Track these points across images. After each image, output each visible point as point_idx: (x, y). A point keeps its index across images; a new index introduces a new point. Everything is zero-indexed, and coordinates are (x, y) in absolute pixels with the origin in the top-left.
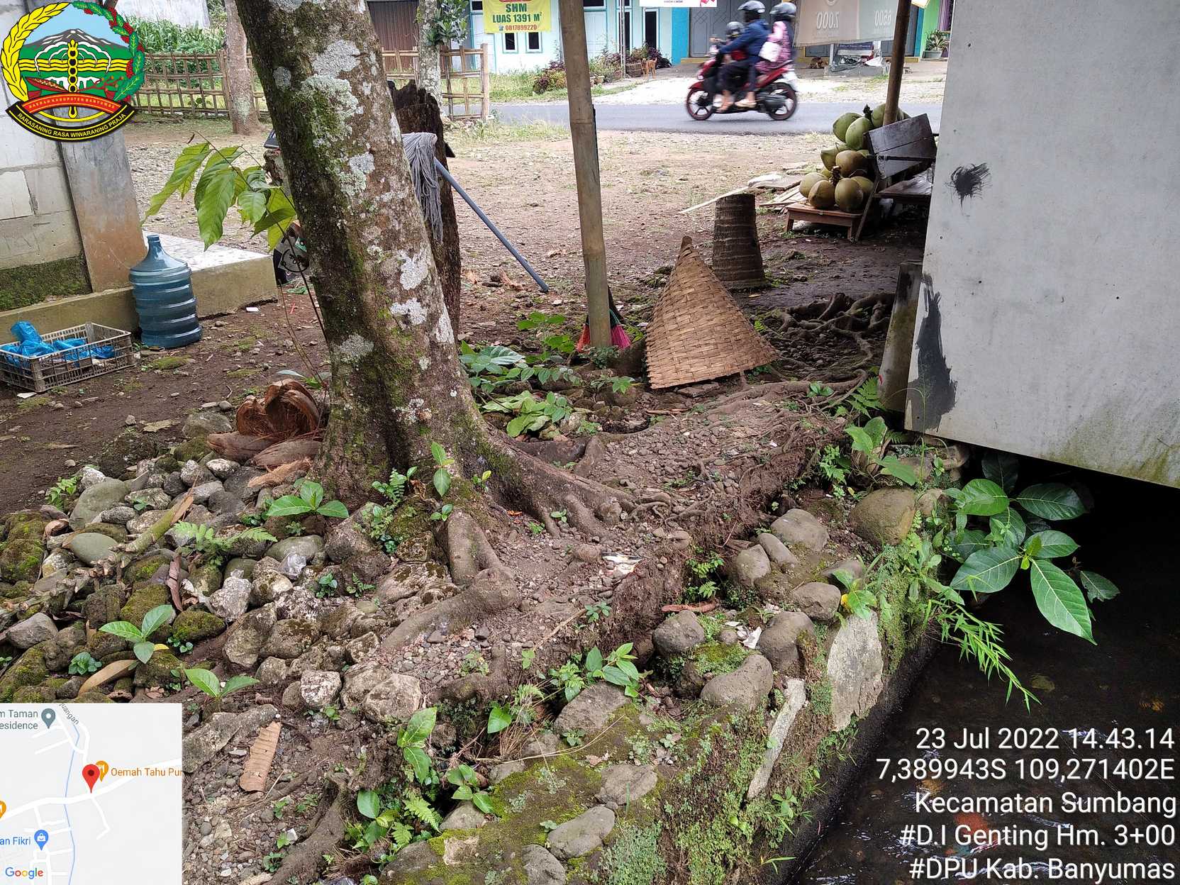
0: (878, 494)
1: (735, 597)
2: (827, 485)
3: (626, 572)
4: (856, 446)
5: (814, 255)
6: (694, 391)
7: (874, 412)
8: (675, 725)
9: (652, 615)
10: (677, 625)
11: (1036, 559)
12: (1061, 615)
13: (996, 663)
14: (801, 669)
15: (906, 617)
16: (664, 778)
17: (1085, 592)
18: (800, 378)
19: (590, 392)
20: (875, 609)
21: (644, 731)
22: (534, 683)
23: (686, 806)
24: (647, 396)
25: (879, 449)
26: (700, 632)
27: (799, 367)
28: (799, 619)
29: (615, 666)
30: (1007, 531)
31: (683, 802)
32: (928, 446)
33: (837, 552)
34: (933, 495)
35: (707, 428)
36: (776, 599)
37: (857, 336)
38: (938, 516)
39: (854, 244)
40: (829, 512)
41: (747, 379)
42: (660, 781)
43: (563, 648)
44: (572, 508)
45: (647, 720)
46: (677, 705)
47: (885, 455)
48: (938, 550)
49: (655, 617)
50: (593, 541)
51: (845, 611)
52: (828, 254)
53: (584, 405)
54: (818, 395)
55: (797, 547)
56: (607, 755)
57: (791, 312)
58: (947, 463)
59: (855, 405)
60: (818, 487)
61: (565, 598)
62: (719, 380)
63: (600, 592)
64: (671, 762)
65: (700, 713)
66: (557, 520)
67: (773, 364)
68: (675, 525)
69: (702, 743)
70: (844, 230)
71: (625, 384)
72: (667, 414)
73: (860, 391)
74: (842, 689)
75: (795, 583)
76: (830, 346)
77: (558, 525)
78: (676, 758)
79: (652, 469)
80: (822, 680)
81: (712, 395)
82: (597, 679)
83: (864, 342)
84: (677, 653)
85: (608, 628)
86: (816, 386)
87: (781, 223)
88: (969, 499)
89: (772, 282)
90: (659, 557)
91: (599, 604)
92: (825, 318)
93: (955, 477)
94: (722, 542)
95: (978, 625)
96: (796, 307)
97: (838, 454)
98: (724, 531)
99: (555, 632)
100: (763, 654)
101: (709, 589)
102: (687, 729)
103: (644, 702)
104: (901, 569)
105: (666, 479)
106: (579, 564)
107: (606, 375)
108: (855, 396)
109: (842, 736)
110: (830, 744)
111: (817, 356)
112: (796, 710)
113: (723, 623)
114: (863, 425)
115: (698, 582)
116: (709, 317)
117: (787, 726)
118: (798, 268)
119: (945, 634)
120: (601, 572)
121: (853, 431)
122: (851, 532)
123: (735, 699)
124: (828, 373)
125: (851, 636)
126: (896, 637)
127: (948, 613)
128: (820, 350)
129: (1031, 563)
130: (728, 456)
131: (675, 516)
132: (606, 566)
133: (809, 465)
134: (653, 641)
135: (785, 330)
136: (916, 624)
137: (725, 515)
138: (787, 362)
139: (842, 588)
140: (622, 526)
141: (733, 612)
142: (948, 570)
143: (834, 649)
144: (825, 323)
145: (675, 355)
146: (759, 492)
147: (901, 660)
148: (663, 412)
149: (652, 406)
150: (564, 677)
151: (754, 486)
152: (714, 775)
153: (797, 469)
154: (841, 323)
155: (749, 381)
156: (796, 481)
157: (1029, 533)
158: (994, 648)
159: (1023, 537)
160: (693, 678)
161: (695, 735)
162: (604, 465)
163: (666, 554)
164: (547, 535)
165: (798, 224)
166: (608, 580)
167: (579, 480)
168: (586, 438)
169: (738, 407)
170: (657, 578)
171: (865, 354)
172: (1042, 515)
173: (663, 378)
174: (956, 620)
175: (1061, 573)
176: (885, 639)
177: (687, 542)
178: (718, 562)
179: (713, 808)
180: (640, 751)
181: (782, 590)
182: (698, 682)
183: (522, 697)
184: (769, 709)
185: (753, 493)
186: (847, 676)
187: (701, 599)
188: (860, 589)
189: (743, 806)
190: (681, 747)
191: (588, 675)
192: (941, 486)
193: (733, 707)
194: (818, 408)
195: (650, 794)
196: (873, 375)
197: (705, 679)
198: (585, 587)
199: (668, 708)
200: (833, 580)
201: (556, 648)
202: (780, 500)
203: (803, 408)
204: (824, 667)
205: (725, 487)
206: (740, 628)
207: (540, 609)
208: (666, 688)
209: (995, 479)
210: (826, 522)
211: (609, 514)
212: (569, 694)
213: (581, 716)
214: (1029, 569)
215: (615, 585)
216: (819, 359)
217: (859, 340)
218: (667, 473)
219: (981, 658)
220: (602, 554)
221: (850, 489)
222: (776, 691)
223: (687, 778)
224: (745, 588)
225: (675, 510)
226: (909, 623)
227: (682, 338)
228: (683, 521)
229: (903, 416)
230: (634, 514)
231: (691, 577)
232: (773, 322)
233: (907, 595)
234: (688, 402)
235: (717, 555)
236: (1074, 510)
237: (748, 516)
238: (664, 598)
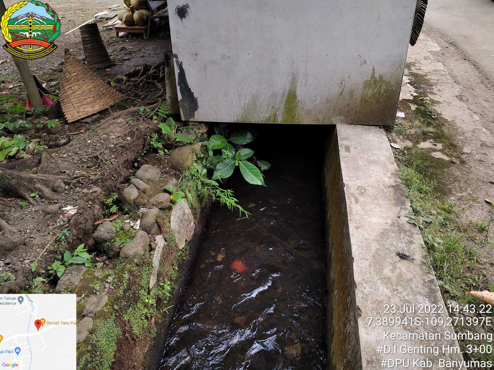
0: (177, 150)
1: (126, 209)
2: (156, 151)
3: (73, 213)
4: (164, 132)
5: (131, 47)
6: (89, 120)
7: (168, 116)
8: (111, 272)
9: (91, 228)
10: (103, 229)
11: (240, 161)
12: (253, 179)
13: (234, 204)
14: (160, 231)
15: (199, 196)
16: (111, 296)
17: (259, 168)
18: (135, 106)
19: (38, 130)
20: (185, 198)
21: (98, 279)
22: (40, 276)
23: (124, 303)
24: (67, 126)
25: (174, 131)
26: (114, 229)
27: (134, 100)
28: (155, 211)
29: (77, 256)
30: (228, 153)
31: (122, 302)
32: (193, 126)
33: (165, 179)
34: (199, 145)
35: (98, 137)
36: (144, 205)
37: (156, 82)
38: (202, 153)
39: (147, 40)
40: (158, 162)
41: (111, 110)
42: (109, 298)
43: (51, 255)
44: (40, 190)
45: (99, 274)
46: (111, 263)
47: (177, 133)
48: (205, 167)
49: (93, 228)
50: (54, 203)
51: (173, 202)
52: (137, 46)
53: (36, 137)
54: (144, 112)
55: (148, 181)
56: (83, 295)
57: (126, 75)
58: (201, 131)
59: (160, 114)
60: (153, 152)
61: (46, 233)
62: (99, 113)
63: (63, 226)
64: (113, 288)
65: (121, 263)
66: (34, 197)
67: (122, 101)
68: (92, 185)
69: (124, 276)
70: (141, 35)
71: (54, 123)
72: (78, 134)
73: (160, 107)
74: (179, 232)
75: (150, 196)
76: (145, 88)
77: (35, 200)
78: (115, 285)
79: (76, 162)
80: (170, 232)
81: (98, 120)
82: (72, 264)
83: (159, 84)
84: (105, 241)
85: (71, 241)
86: (142, 109)
87: (114, 34)
88: (212, 144)
89: (115, 62)
90: (88, 202)
91: (63, 231)
92: (141, 76)
93: (205, 136)
94: (116, 187)
95: (224, 192)
96: (127, 73)
97: (157, 137)
98: (115, 182)
99: (45, 250)
100: (143, 230)
101: (114, 209)
102: (117, 272)
103: (96, 266)
104: (192, 178)
105: (83, 165)
106: (50, 216)
107: (43, 121)
108: (159, 110)
109: (183, 250)
110: (179, 254)
111: (141, 94)
112: (162, 248)
113: (123, 222)
114: (165, 122)
115: (108, 207)
116: (87, 85)
117: (159, 255)
118: (125, 54)
119: (214, 198)
120: (61, 216)
121: (161, 126)
122: (169, 168)
123: (135, 253)
124: (146, 101)
125: (178, 211)
126: (196, 205)
127: (213, 190)
128: (141, 91)
129: (239, 163)
130: (110, 148)
131: (91, 182)
132: (63, 213)
133: (146, 144)
134: (94, 239)
135: (125, 84)
136: (203, 198)
137: (114, 175)
138: (129, 99)
139: (170, 193)
140: (67, 192)
141: (127, 215)
142: (210, 173)
143: (172, 218)
144: (141, 78)
145: (76, 105)
146: (127, 160)
147: (200, 212)
148: (76, 133)
149: (71, 131)
150: (55, 268)
151: (125, 159)
152: (132, 286)
153: (141, 147)
154: (148, 78)
155: (114, 111)
156: (143, 152)
157: (236, 151)
158: (232, 199)
159: (235, 153)
160: (115, 249)
161: (121, 273)
162: (52, 165)
163: (91, 200)
164: (31, 206)
165: (121, 34)
166: (66, 219)
167: (40, 176)
168: (39, 154)
169: (110, 124)
170: (89, 211)
171: (160, 90)
172: (239, 143)
173: (72, 117)
174: (216, 192)
175: (250, 164)
176: (192, 208)
177: (99, 192)
178: (115, 196)
179: (136, 299)
180: (98, 288)
181: (145, 201)
182: (117, 250)
183: (36, 284)
184: (150, 251)
185: (125, 162)
186: (180, 226)
187: (112, 214)
188: (177, 191)
189: (149, 293)
190: (116, 280)
191: (66, 263)
192: (201, 141)
193: (134, 257)
194: (145, 119)
195: (106, 305)
196: (165, 99)
197: (120, 248)
198: (55, 226)
199: (107, 265)
200: (166, 191)
201: (47, 257)
202: (138, 162)
203: (138, 119)
204: (169, 227)
205: (111, 163)
206: (131, 222)
207: (35, 242)
208: (105, 256)
209: (220, 134)
210: (159, 166)
211: (59, 189)
212: (59, 274)
213: (67, 283)
214: (239, 165)
215: (69, 221)
216: (142, 95)
217: (157, 84)
218: (84, 162)
219: (228, 204)
220: (60, 208)
221: (166, 150)
222: (151, 243)
223: (121, 292)
224: (130, 204)
225: (90, 178)
226: (200, 198)
227: (76, 96)
228: (95, 183)
229: (180, 115)
230: (71, 185)
231: (105, 206)
232: (119, 81)
233: (197, 187)
234: (87, 126)
235: (115, 194)
236: (250, 139)
237: (125, 172)
238: (95, 219)
